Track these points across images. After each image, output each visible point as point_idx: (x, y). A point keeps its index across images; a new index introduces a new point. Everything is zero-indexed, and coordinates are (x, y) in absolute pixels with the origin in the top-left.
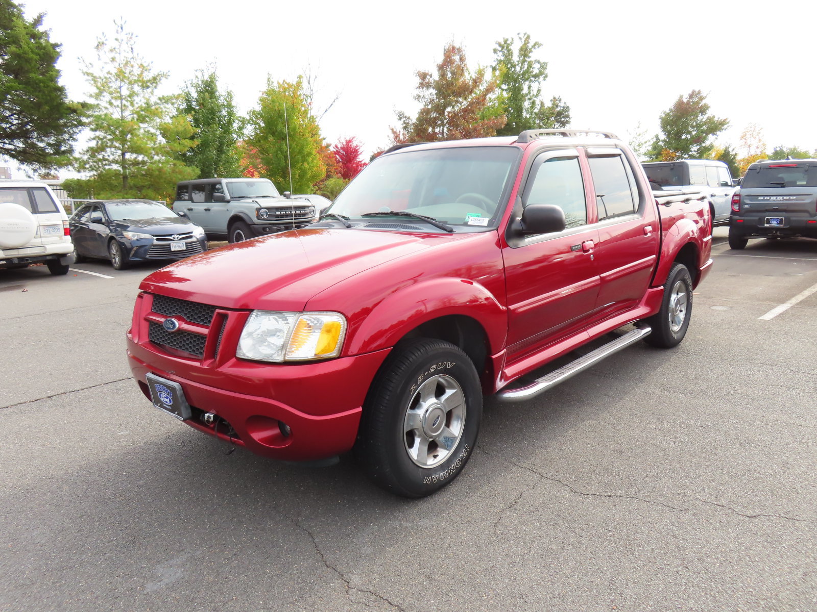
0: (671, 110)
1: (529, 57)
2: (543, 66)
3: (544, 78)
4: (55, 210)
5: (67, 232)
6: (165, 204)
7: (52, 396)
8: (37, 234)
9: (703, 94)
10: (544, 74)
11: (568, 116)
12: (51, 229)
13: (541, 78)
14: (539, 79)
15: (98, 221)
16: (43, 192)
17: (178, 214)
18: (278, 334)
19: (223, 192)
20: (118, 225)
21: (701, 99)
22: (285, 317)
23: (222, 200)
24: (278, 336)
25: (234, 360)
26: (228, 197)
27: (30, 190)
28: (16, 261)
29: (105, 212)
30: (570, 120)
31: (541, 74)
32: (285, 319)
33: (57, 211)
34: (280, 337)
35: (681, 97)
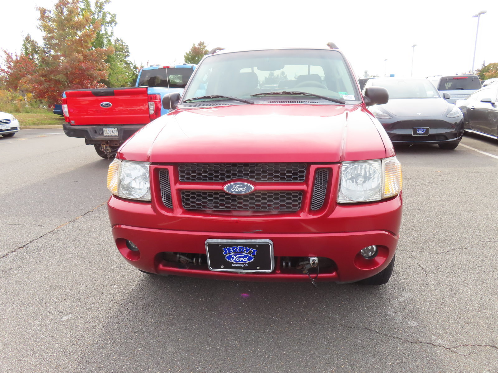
0: (190, 52)
1: (103, 9)
2: (114, 16)
3: (115, 24)
9: (205, 44)
10: (115, 21)
11: (128, 52)
13: (113, 24)
14: (111, 24)
21: (205, 47)
30: (130, 54)
31: (112, 21)
35: (194, 45)
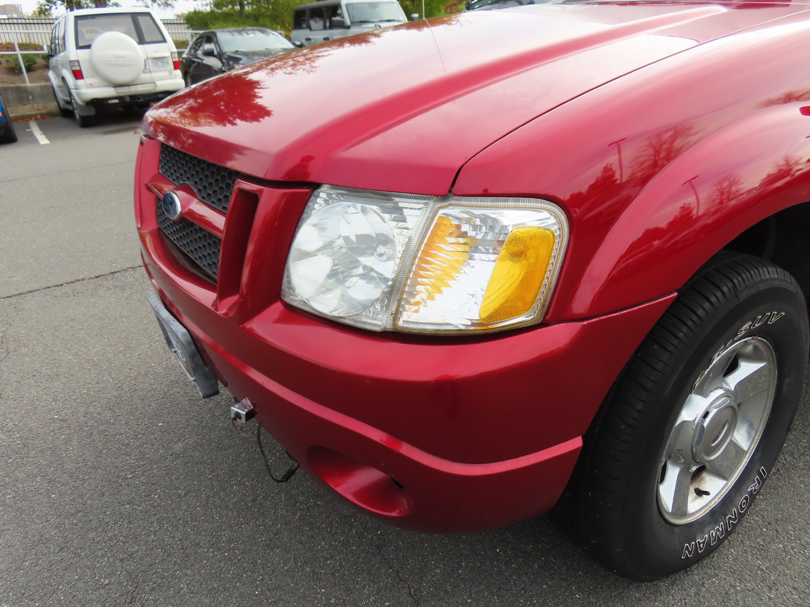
4: (161, 39)
5: (176, 65)
6: (283, 35)
7: (116, 272)
8: (145, 68)
12: (159, 63)
15: (209, 54)
16: (148, 18)
17: (294, 44)
18: (381, 249)
19: (343, 17)
20: (230, 58)
22: (399, 210)
23: (342, 25)
24: (381, 255)
25: (277, 307)
26: (348, 22)
27: (134, 16)
28: (128, 100)
29: (217, 43)
32: (399, 215)
33: (164, 41)
34: (385, 257)
